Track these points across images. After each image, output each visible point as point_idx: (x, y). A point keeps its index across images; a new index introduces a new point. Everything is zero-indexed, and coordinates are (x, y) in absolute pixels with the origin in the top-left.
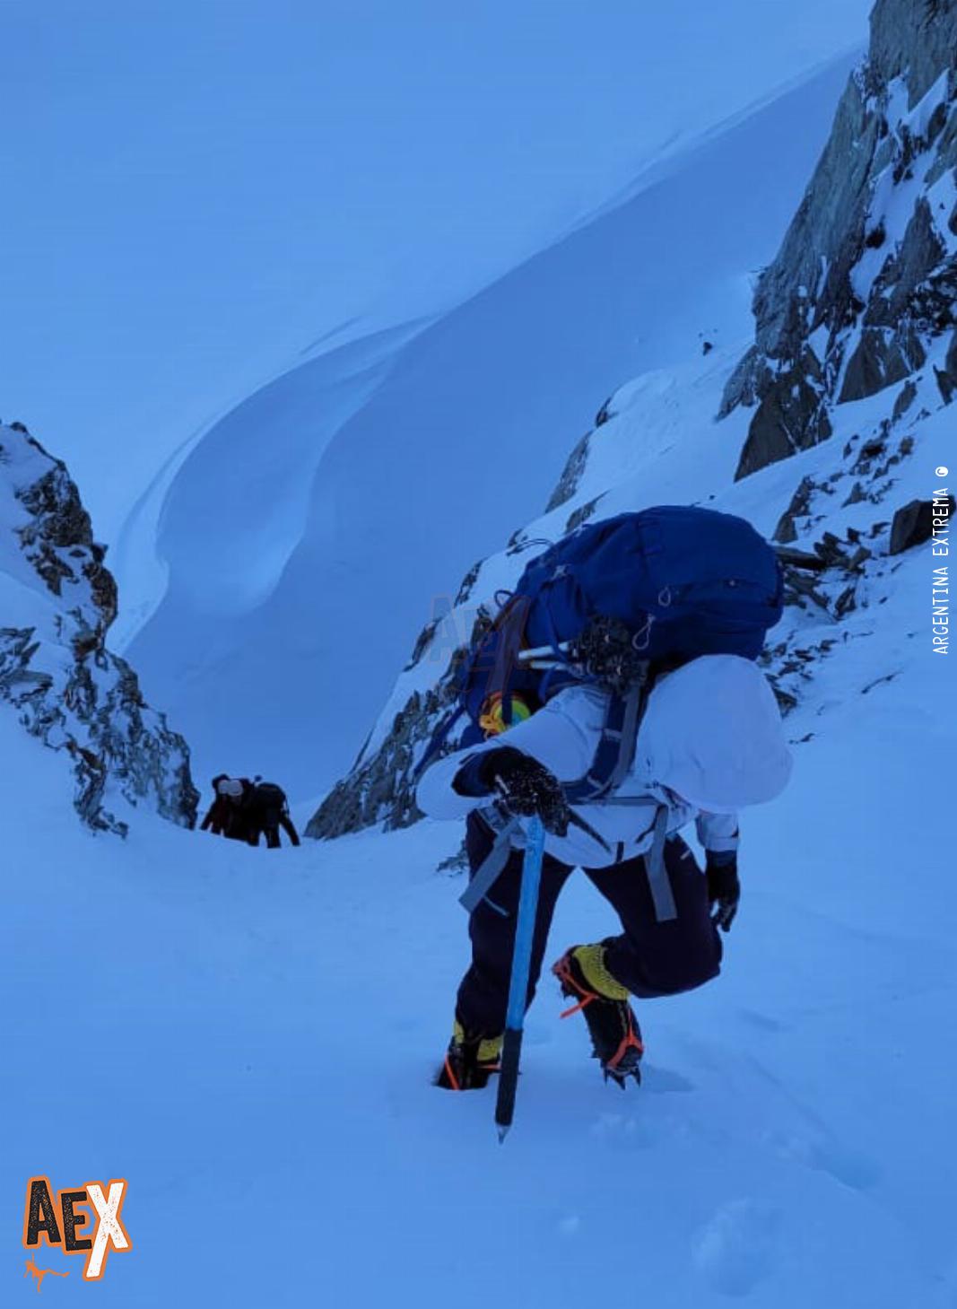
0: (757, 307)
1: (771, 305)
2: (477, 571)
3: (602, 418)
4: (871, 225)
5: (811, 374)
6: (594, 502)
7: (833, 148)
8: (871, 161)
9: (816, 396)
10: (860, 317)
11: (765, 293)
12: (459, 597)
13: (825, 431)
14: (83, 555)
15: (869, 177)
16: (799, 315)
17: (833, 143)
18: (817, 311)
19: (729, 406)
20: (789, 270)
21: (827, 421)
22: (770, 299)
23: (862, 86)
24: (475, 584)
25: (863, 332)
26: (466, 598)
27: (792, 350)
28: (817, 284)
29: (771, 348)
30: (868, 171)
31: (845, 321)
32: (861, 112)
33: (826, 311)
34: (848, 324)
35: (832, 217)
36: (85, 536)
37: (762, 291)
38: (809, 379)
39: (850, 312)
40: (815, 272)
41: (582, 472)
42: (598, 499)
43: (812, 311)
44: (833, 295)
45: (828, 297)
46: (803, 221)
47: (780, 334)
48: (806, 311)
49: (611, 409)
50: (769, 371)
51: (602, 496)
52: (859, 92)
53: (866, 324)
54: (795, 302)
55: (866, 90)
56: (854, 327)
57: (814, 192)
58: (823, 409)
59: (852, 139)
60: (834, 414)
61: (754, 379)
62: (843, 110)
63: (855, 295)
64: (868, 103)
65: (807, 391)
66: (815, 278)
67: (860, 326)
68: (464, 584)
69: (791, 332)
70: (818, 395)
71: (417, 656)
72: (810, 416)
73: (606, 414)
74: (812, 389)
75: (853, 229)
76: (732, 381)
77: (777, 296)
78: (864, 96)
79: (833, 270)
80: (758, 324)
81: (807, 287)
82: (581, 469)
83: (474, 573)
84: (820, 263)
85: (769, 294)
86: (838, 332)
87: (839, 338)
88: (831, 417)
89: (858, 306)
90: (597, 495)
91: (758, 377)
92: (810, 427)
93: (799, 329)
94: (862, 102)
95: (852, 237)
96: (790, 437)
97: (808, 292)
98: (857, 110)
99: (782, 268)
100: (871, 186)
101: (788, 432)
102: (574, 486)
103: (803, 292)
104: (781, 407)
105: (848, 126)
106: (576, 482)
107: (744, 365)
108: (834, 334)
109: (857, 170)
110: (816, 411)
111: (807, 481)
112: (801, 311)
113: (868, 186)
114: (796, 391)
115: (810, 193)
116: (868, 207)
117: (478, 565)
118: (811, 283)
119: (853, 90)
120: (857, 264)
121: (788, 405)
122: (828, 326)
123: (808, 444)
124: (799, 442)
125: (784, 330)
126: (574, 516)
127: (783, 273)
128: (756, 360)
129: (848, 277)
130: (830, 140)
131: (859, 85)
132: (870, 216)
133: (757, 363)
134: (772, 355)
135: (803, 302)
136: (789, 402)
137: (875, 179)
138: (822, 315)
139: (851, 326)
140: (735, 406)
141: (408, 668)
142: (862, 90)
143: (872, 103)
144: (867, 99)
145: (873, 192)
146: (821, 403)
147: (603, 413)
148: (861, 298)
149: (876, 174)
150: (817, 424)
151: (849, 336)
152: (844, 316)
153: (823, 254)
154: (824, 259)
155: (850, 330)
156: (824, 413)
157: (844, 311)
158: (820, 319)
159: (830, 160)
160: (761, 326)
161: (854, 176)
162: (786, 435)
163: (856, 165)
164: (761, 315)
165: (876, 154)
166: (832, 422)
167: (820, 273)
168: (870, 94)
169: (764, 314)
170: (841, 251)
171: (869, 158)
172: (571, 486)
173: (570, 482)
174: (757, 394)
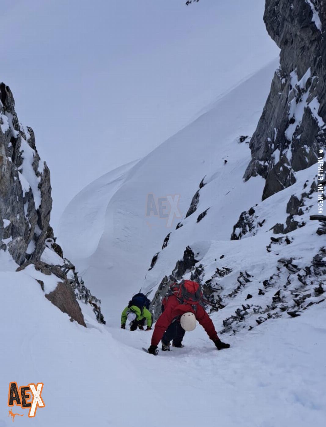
0: (251, 146)
1: (256, 145)
2: (169, 237)
3: (202, 185)
4: (290, 117)
5: (286, 163)
6: (206, 211)
7: (272, 95)
8: (288, 98)
9: (289, 170)
10: (290, 146)
11: (254, 141)
12: (163, 245)
13: (294, 180)
14: (51, 241)
15: (287, 102)
16: (269, 147)
17: (271, 94)
18: (275, 145)
19: (248, 177)
20: (261, 134)
21: (294, 177)
22: (256, 143)
23: (280, 76)
24: (168, 241)
25: (292, 150)
26: (166, 245)
27: (268, 158)
28: (274, 136)
29: (260, 158)
30: (287, 100)
31: (285, 147)
32: (280, 83)
33: (278, 145)
34: (286, 148)
35: (276, 116)
36: (51, 235)
37: (252, 141)
38: (286, 165)
39: (286, 144)
40: (273, 133)
41: (198, 203)
42: (207, 210)
43: (273, 145)
44: (279, 139)
45: (278, 140)
46: (264, 118)
47: (263, 153)
48: (271, 145)
49: (204, 182)
50: (260, 165)
51: (208, 209)
52: (279, 78)
53: (292, 147)
54: (267, 143)
55: (281, 77)
56: (288, 148)
57: (266, 109)
58: (292, 173)
59: (278, 92)
60: (296, 174)
61: (255, 168)
62: (273, 83)
63: (288, 139)
64: (282, 80)
65: (285, 168)
66: (273, 135)
67: (290, 148)
68: (165, 241)
69: (267, 152)
70: (289, 169)
71: (152, 265)
72: (287, 176)
73: (203, 184)
74: (287, 168)
75: (284, 119)
76: (247, 169)
77: (257, 142)
78: (280, 78)
79: (279, 132)
80: (252, 151)
81: (270, 138)
82: (198, 202)
83: (168, 238)
84: (274, 130)
85: (255, 142)
86: (283, 150)
87: (283, 152)
88: (295, 176)
89: (289, 142)
90: (207, 209)
91: (257, 167)
92: (288, 180)
93: (270, 151)
94: (280, 80)
95: (284, 121)
96: (281, 183)
97: (271, 139)
98: (279, 83)
99: (258, 134)
100: (289, 105)
101: (280, 182)
102: (196, 207)
103: (269, 139)
104: (277, 174)
105: (276, 88)
106: (196, 206)
107: (251, 164)
108: (281, 151)
109: (283, 101)
110: (290, 175)
111: (293, 196)
112: (269, 145)
113: (288, 105)
114: (281, 169)
115: (265, 109)
116: (289, 111)
117: (169, 235)
118: (272, 136)
119: (276, 77)
120: (287, 129)
121: (279, 174)
122: (279, 149)
123: (288, 185)
124: (285, 185)
125: (264, 152)
126: (199, 216)
127: (259, 135)
128: (255, 162)
129: (284, 134)
130: (270, 93)
131: (278, 76)
132: (290, 114)
133: (256, 163)
134: (261, 160)
135: (270, 143)
136: (279, 173)
137: (290, 102)
138: (277, 146)
139: (287, 148)
140: (250, 177)
141: (150, 269)
142: (280, 77)
143: (283, 81)
144: (282, 79)
145: (290, 107)
146: (291, 172)
147: (202, 184)
148: (289, 139)
149: (290, 101)
150: (290, 178)
151: (287, 152)
152: (284, 146)
153: (275, 127)
154: (275, 129)
155: (287, 150)
156: (292, 175)
157: (284, 144)
158: (276, 147)
159: (271, 99)
160: (253, 152)
161: (282, 103)
162: (280, 183)
163: (282, 99)
164: (253, 148)
165: (289, 95)
166: (296, 178)
167: (274, 133)
168: (283, 78)
169: (254, 148)
170: (281, 126)
171: (287, 97)
172: (195, 207)
173: (194, 206)
174: (257, 172)
